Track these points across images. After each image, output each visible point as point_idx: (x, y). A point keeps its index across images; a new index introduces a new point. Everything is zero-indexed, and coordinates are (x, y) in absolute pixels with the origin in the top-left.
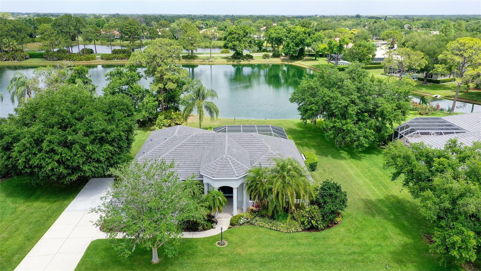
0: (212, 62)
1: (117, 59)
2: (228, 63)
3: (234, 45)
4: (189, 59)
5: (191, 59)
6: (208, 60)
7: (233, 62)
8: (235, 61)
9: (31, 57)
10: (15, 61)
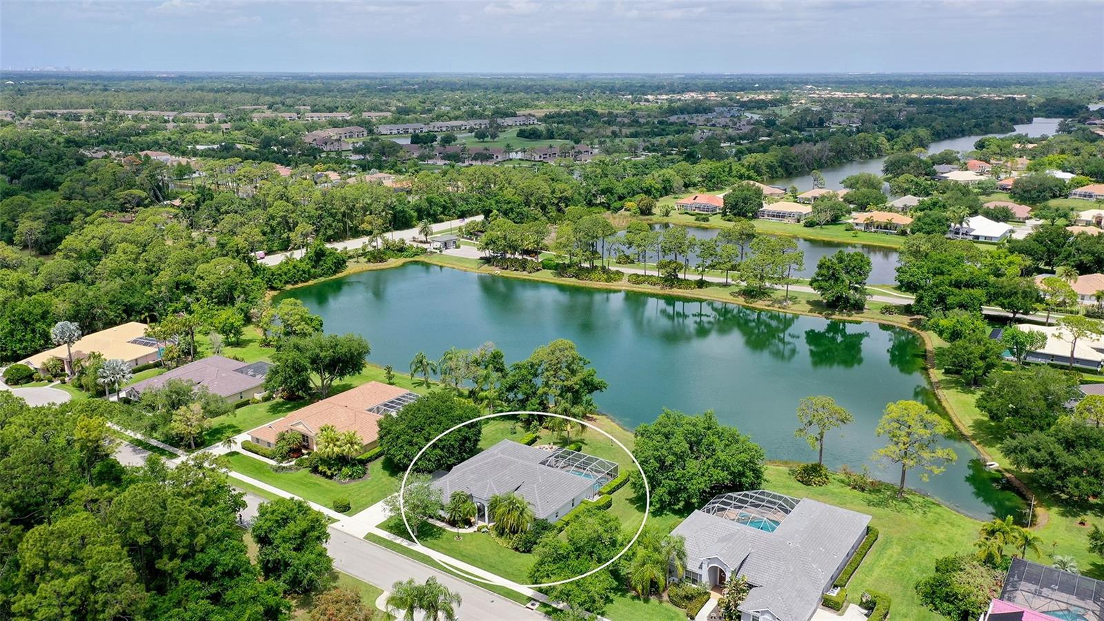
1: (649, 283)
4: (752, 297)
6: (781, 303)
7: (819, 314)
8: (824, 313)
9: (544, 268)
10: (525, 273)
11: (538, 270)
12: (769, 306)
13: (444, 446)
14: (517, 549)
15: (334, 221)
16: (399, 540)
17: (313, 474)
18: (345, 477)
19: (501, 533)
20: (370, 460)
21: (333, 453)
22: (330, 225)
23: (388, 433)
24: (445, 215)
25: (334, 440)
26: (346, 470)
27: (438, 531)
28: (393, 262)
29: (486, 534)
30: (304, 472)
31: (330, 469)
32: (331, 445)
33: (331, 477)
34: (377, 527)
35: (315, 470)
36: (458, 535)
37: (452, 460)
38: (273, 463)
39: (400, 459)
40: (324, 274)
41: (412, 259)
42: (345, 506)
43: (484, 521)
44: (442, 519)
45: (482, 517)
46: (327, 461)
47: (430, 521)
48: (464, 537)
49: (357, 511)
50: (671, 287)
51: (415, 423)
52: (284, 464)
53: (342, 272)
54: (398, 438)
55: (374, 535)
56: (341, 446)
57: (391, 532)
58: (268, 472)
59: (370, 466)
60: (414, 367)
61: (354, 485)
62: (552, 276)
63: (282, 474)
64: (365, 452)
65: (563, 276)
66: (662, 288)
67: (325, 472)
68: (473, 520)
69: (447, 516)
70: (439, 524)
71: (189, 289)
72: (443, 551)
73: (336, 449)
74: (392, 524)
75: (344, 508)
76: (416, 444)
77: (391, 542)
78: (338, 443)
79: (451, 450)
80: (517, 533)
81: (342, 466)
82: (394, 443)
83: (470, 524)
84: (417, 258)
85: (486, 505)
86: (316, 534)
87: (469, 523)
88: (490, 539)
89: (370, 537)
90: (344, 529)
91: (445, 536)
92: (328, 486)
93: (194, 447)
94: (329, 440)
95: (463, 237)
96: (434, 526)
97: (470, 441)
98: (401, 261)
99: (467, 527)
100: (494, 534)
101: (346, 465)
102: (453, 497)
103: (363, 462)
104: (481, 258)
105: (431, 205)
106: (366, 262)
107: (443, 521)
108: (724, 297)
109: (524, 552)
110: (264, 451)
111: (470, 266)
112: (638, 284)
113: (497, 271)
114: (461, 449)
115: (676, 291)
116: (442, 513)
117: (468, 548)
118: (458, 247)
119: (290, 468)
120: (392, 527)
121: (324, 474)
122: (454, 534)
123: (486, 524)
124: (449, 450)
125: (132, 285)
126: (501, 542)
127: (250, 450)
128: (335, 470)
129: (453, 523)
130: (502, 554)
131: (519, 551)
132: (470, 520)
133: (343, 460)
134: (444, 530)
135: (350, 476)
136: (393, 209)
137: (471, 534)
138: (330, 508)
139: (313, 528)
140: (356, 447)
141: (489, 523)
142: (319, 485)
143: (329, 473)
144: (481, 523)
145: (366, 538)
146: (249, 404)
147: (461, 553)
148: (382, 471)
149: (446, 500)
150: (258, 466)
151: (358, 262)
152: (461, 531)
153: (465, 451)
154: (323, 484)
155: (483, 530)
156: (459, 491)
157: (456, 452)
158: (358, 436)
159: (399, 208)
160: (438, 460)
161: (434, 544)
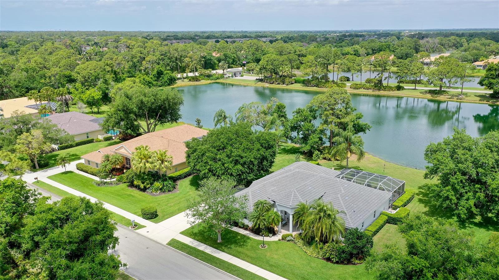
0: (461, 99)
1: (364, 88)
2: (480, 102)
3: (491, 83)
4: (436, 94)
5: (438, 94)
6: (457, 96)
7: (486, 101)
8: (491, 101)
9: (296, 82)
10: (284, 85)
11: (292, 83)
12: (449, 98)
13: (245, 163)
14: (328, 259)
15: (170, 62)
16: (203, 247)
17: (130, 188)
18: (156, 190)
19: (309, 241)
20: (180, 178)
21: (146, 168)
22: (168, 65)
23: (195, 151)
24: (234, 64)
25: (147, 158)
26: (157, 184)
27: (241, 238)
28: (204, 82)
29: (291, 243)
30: (123, 186)
31: (143, 183)
32: (144, 161)
33: (144, 190)
34: (182, 233)
35: (132, 185)
36: (264, 243)
37: (252, 176)
38: (97, 179)
39: (205, 174)
40: (162, 85)
41: (215, 81)
42: (152, 214)
43: (289, 230)
44: (245, 228)
45: (285, 225)
46: (140, 176)
47: (235, 229)
48: (269, 245)
49: (164, 218)
50: (379, 90)
51: (218, 143)
52: (108, 180)
53: (173, 85)
54: (203, 155)
55: (178, 242)
56: (152, 163)
57: (194, 239)
58: (92, 186)
59: (179, 182)
60: (216, 119)
61: (164, 197)
62: (301, 87)
63: (103, 188)
64: (176, 171)
65: (308, 86)
66: (373, 91)
67: (139, 186)
68: (276, 229)
69: (250, 225)
70: (242, 232)
71: (71, 80)
72: (250, 260)
73: (148, 165)
74: (196, 231)
75: (152, 216)
76: (220, 160)
77: (194, 249)
78: (150, 160)
79: (251, 166)
80: (327, 242)
81: (154, 181)
82: (200, 160)
83: (274, 233)
84: (218, 81)
85: (291, 213)
86: (99, 238)
87: (272, 232)
88: (297, 248)
89: (174, 244)
90: (149, 235)
91: (249, 243)
92: (140, 197)
93: (37, 167)
94: (142, 156)
95: (245, 73)
96: (238, 234)
97: (267, 161)
98: (209, 81)
99: (271, 235)
100: (300, 243)
101: (158, 180)
102: (257, 205)
103: (175, 179)
104: (257, 79)
105: (226, 58)
106: (188, 81)
107: (246, 229)
108: (416, 94)
109: (337, 263)
110: (92, 170)
111: (250, 83)
112: (357, 89)
113: (267, 85)
114: (259, 167)
115: (382, 93)
116: (246, 222)
117: (276, 257)
118: (242, 76)
119: (111, 183)
120: (196, 233)
121: (138, 187)
122: (259, 242)
123: (290, 232)
124: (249, 167)
125: (34, 77)
126: (310, 250)
127: (82, 170)
128: (148, 184)
129: (257, 231)
130: (313, 265)
131: (332, 262)
132: (273, 229)
133: (155, 176)
134: (248, 238)
135: (161, 189)
136: (204, 58)
137: (276, 242)
138: (139, 216)
139: (97, 231)
140: (166, 163)
141: (293, 231)
142: (133, 196)
143: (142, 186)
144: (284, 232)
145: (169, 244)
146: (93, 142)
147: (268, 262)
148: (190, 186)
149: (250, 208)
150: (84, 181)
151: (183, 81)
152: (267, 239)
153: (262, 169)
154: (136, 195)
155: (288, 238)
156: (262, 200)
157: (255, 168)
158: (168, 155)
159: (208, 57)
160: (239, 175)
161: (240, 252)
